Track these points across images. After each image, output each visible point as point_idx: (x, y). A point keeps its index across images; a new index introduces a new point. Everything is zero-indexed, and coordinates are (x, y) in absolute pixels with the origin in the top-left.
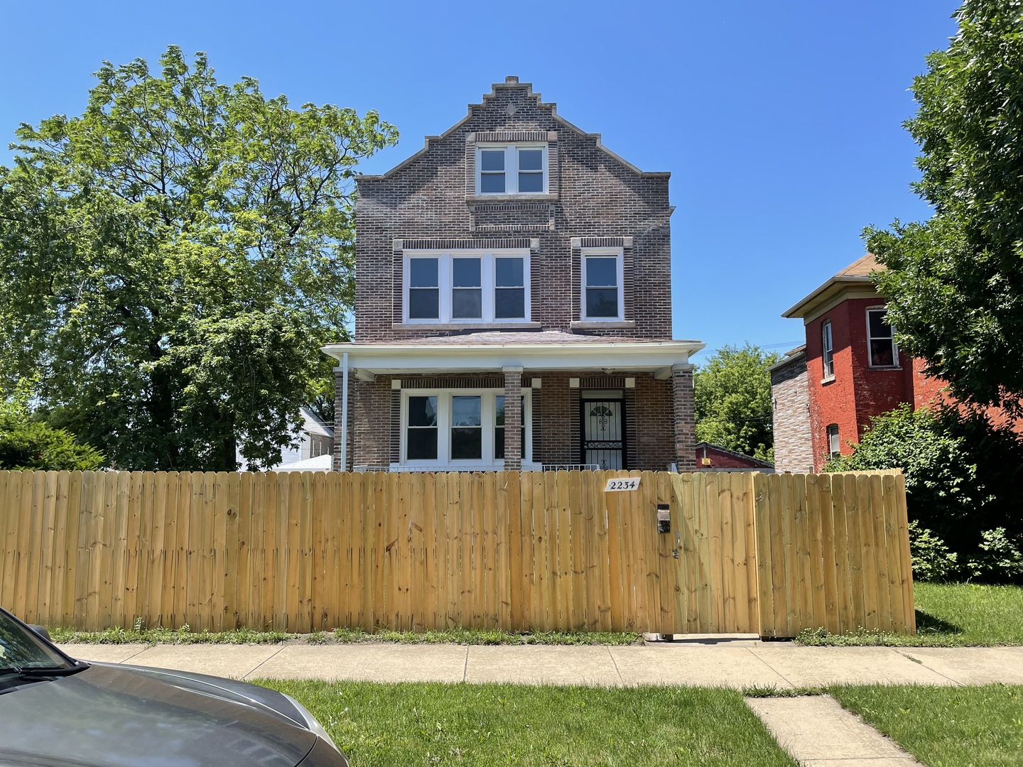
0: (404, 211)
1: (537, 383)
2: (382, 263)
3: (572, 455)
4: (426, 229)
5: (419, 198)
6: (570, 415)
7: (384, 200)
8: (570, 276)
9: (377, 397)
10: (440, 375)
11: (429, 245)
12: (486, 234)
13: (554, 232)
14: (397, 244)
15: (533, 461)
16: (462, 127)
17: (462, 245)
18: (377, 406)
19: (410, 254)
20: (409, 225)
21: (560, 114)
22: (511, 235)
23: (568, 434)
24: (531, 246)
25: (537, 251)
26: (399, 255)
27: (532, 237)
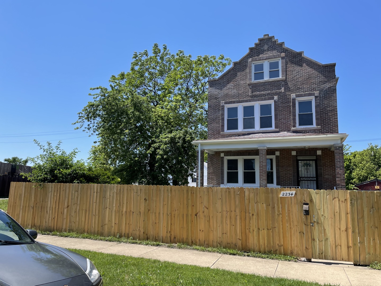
0: (225, 91)
1: (278, 153)
2: (217, 110)
3: (293, 183)
4: (233, 96)
5: (230, 85)
6: (292, 167)
7: (218, 87)
8: (291, 110)
9: (216, 160)
10: (238, 151)
11: (234, 102)
12: (256, 96)
13: (284, 93)
14: (222, 103)
15: (277, 185)
16: (246, 57)
17: (247, 101)
18: (215, 163)
19: (227, 106)
20: (227, 95)
21: (286, 46)
22: (266, 95)
23: (292, 174)
24: (274, 99)
25: (277, 101)
26: (223, 107)
27: (275, 96)
